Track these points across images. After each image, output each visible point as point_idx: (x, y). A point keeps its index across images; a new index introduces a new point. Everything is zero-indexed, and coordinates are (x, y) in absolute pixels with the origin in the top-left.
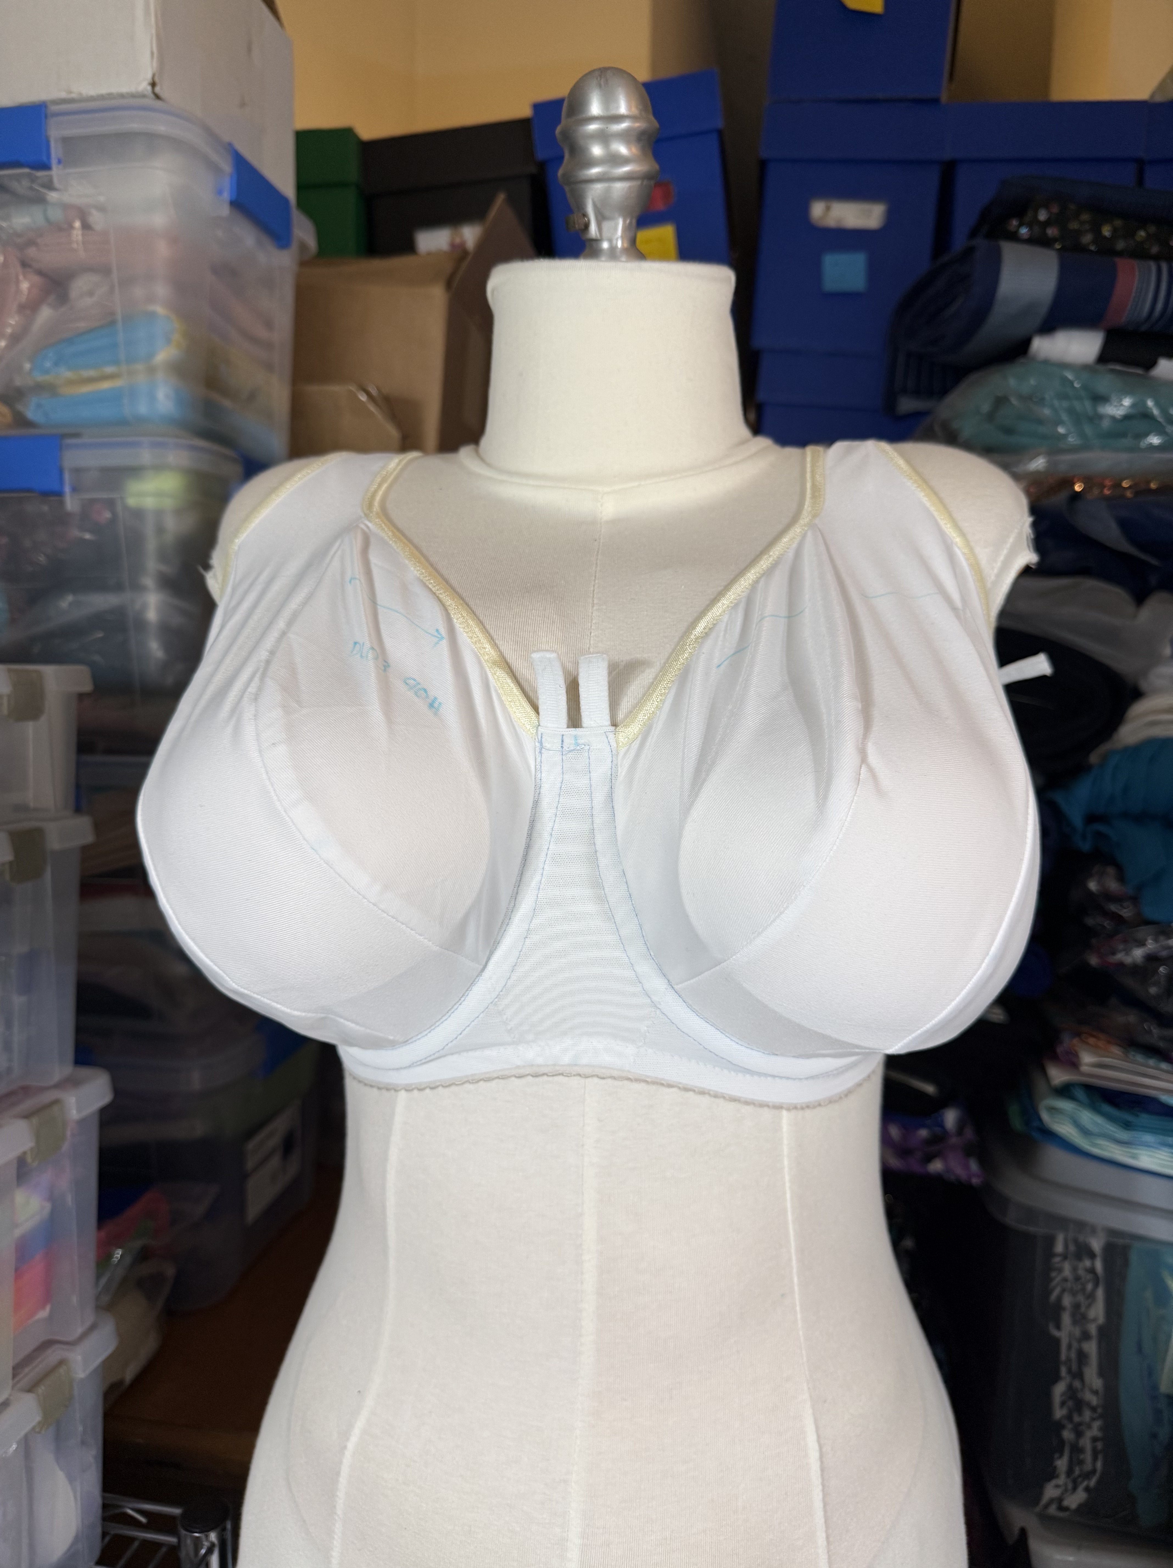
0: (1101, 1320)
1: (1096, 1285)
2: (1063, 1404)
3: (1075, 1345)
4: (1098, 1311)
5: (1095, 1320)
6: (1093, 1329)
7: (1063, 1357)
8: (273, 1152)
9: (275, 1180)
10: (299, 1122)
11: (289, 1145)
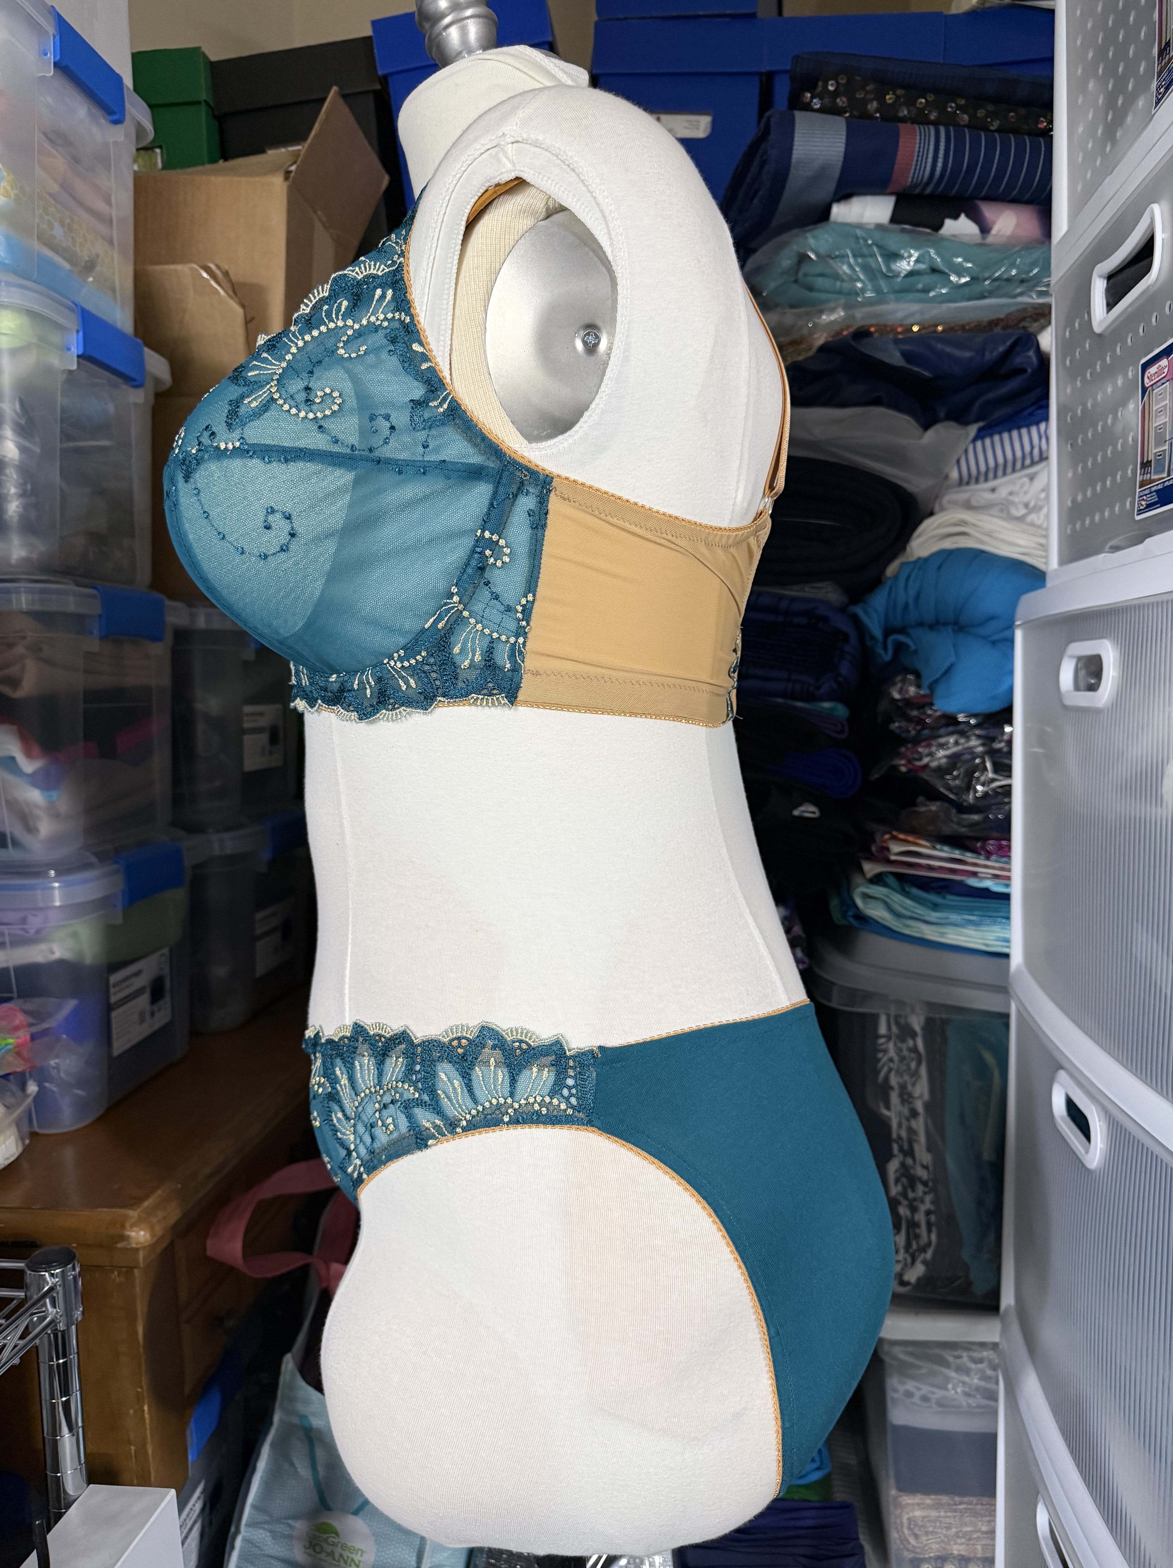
0: (926, 1097)
1: (919, 1063)
2: (897, 1181)
3: (905, 1123)
4: (921, 1089)
5: (921, 1097)
6: (919, 1106)
7: (894, 1136)
8: (139, 992)
9: (142, 1020)
10: (167, 970)
11: (157, 991)
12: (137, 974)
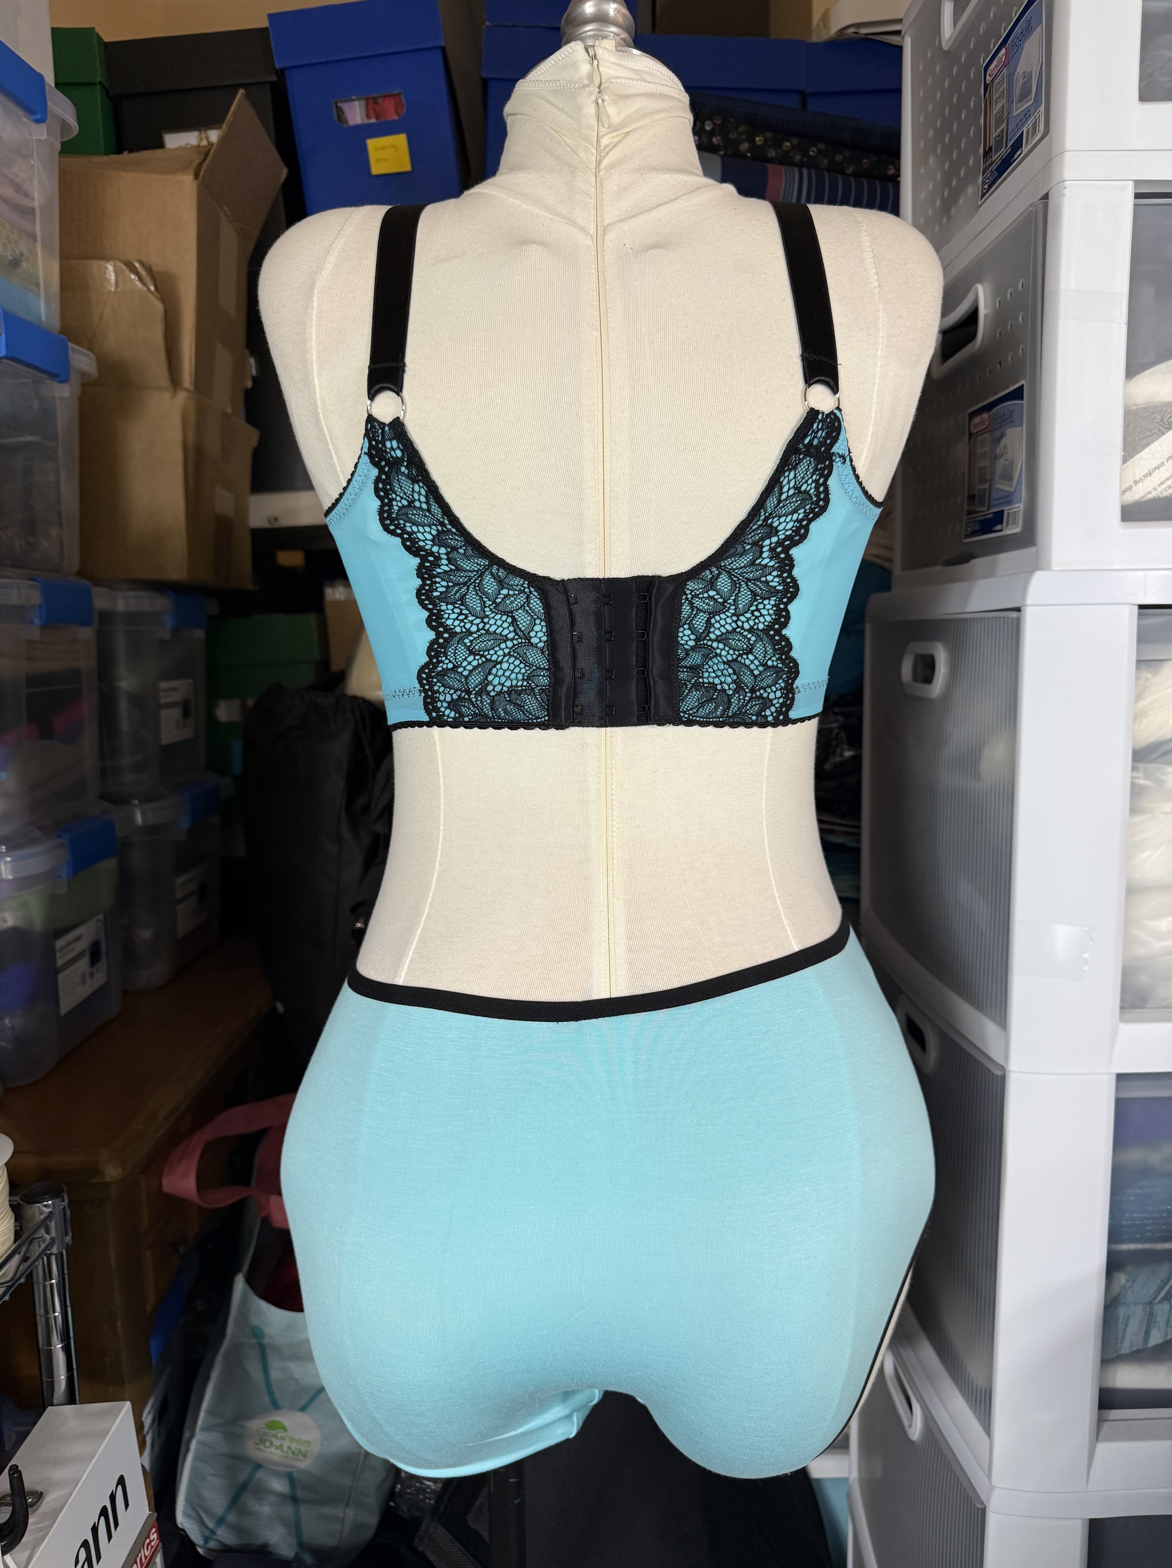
8: (81, 955)
9: (83, 981)
10: (102, 935)
11: (95, 953)
12: (78, 939)
